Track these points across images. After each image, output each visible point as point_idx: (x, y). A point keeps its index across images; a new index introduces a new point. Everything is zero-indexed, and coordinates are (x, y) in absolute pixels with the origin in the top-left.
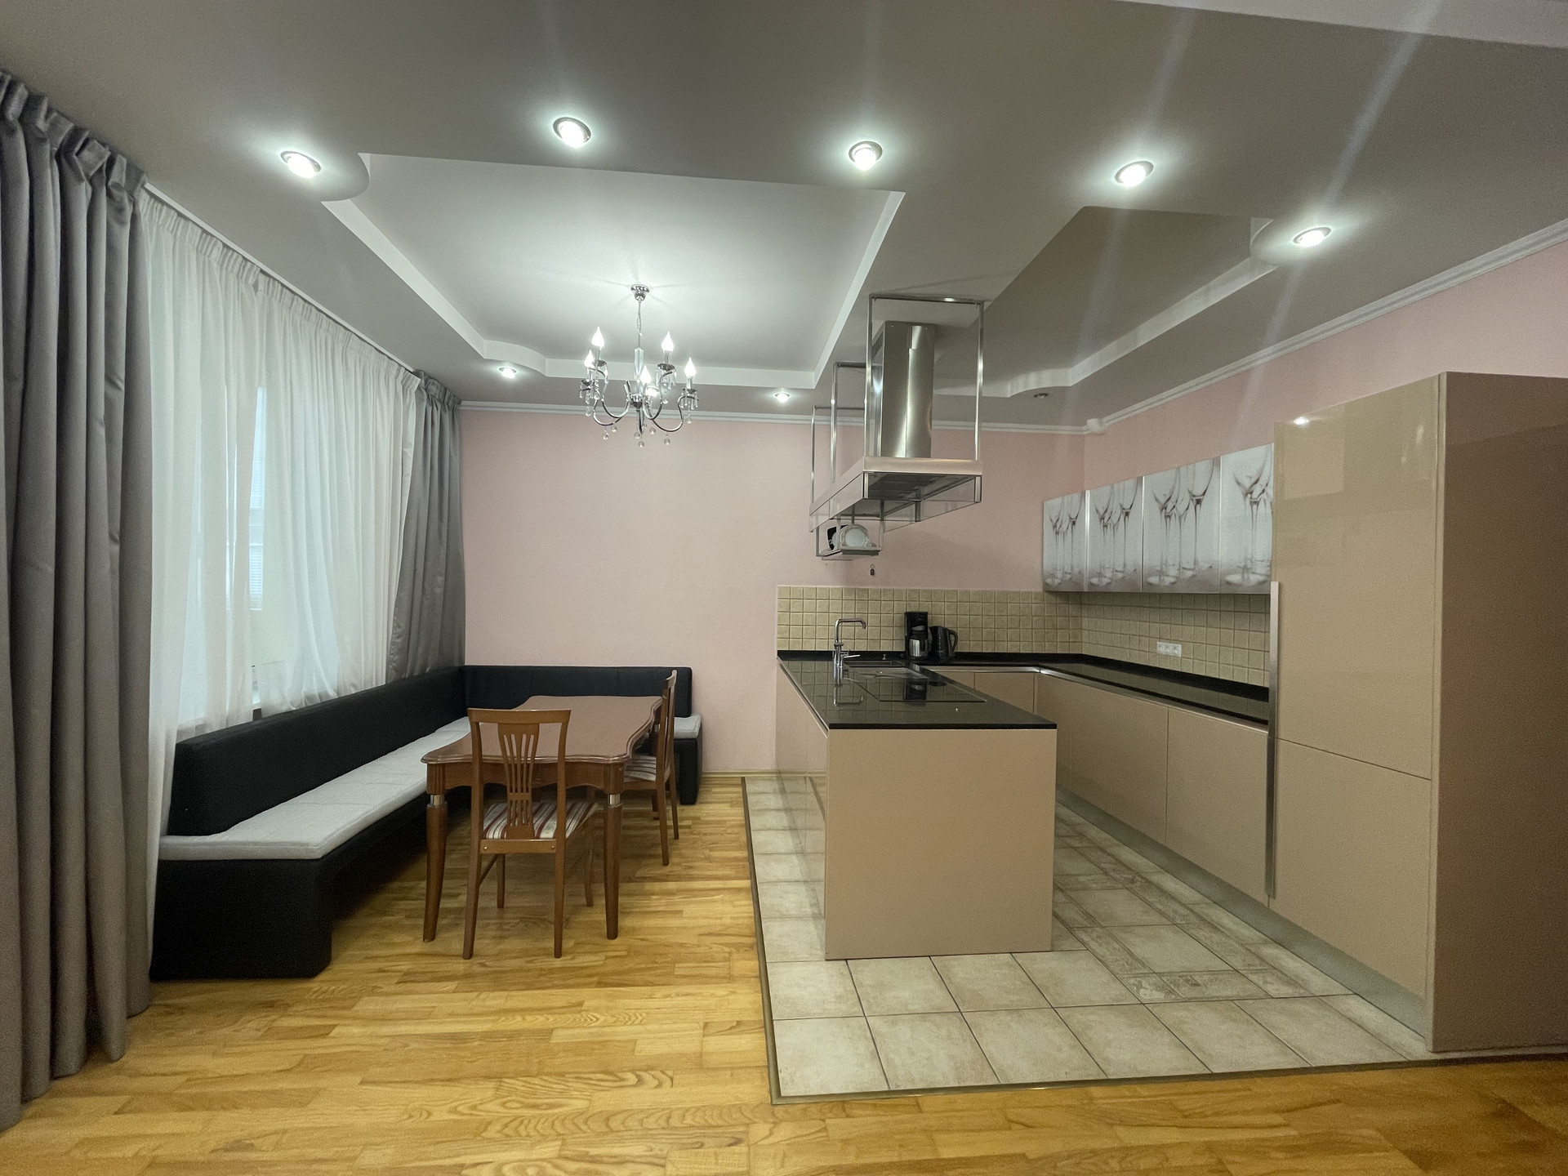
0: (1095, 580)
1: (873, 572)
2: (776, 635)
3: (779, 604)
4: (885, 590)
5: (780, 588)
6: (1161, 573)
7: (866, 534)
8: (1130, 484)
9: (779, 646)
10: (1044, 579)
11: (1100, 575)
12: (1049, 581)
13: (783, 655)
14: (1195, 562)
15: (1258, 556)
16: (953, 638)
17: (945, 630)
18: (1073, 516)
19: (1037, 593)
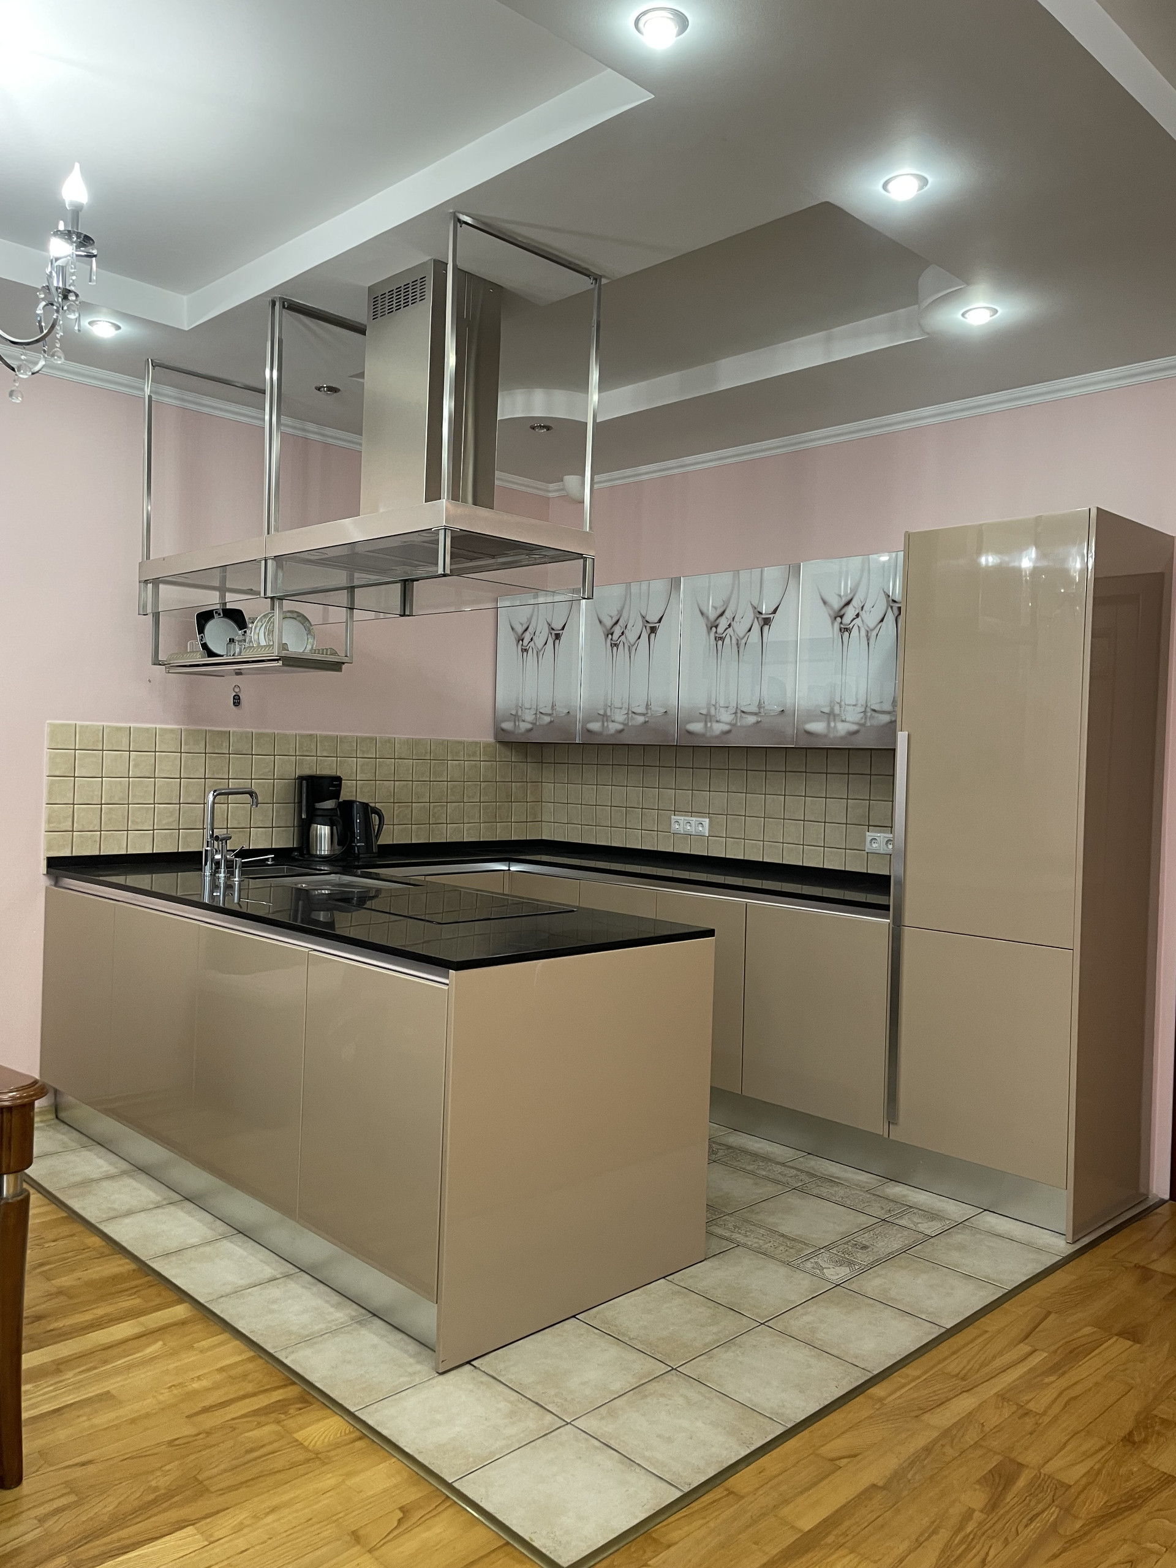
0: (595, 726)
1: (237, 701)
2: (44, 826)
3: (52, 759)
4: (260, 736)
5: (51, 724)
6: (707, 718)
7: (309, 632)
8: (659, 586)
9: (49, 849)
10: (496, 722)
11: (604, 718)
12: (507, 725)
13: (58, 866)
14: (760, 706)
15: (850, 699)
16: (375, 818)
17: (365, 806)
18: (557, 625)
19: (487, 745)
